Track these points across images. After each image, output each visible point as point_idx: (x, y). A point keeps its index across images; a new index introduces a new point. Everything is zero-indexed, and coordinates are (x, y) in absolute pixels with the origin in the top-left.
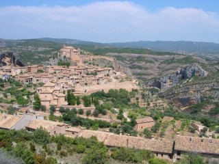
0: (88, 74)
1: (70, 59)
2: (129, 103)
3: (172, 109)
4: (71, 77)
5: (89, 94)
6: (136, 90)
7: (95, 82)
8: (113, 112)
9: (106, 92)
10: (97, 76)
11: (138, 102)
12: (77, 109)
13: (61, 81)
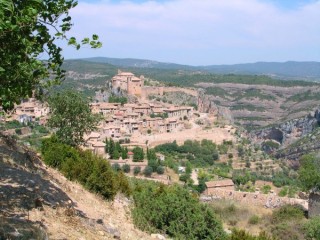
0: (152, 116)
1: (126, 92)
2: (215, 162)
3: (286, 174)
4: (126, 121)
5: (153, 147)
6: (230, 143)
7: (163, 129)
8: (177, 172)
9: (180, 144)
10: (167, 120)
11: (231, 161)
12: (121, 165)
13: (110, 125)
